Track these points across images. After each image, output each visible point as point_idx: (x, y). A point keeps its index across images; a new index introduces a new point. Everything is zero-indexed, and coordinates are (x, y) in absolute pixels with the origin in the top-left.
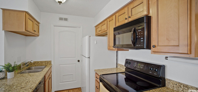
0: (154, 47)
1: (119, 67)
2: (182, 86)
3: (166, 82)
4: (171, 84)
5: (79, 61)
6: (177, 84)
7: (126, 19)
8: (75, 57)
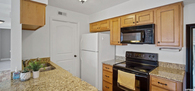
0: (159, 42)
1: (117, 58)
2: (169, 64)
3: (159, 63)
4: (162, 64)
5: (75, 56)
6: (166, 64)
7: (134, 23)
8: (72, 53)
